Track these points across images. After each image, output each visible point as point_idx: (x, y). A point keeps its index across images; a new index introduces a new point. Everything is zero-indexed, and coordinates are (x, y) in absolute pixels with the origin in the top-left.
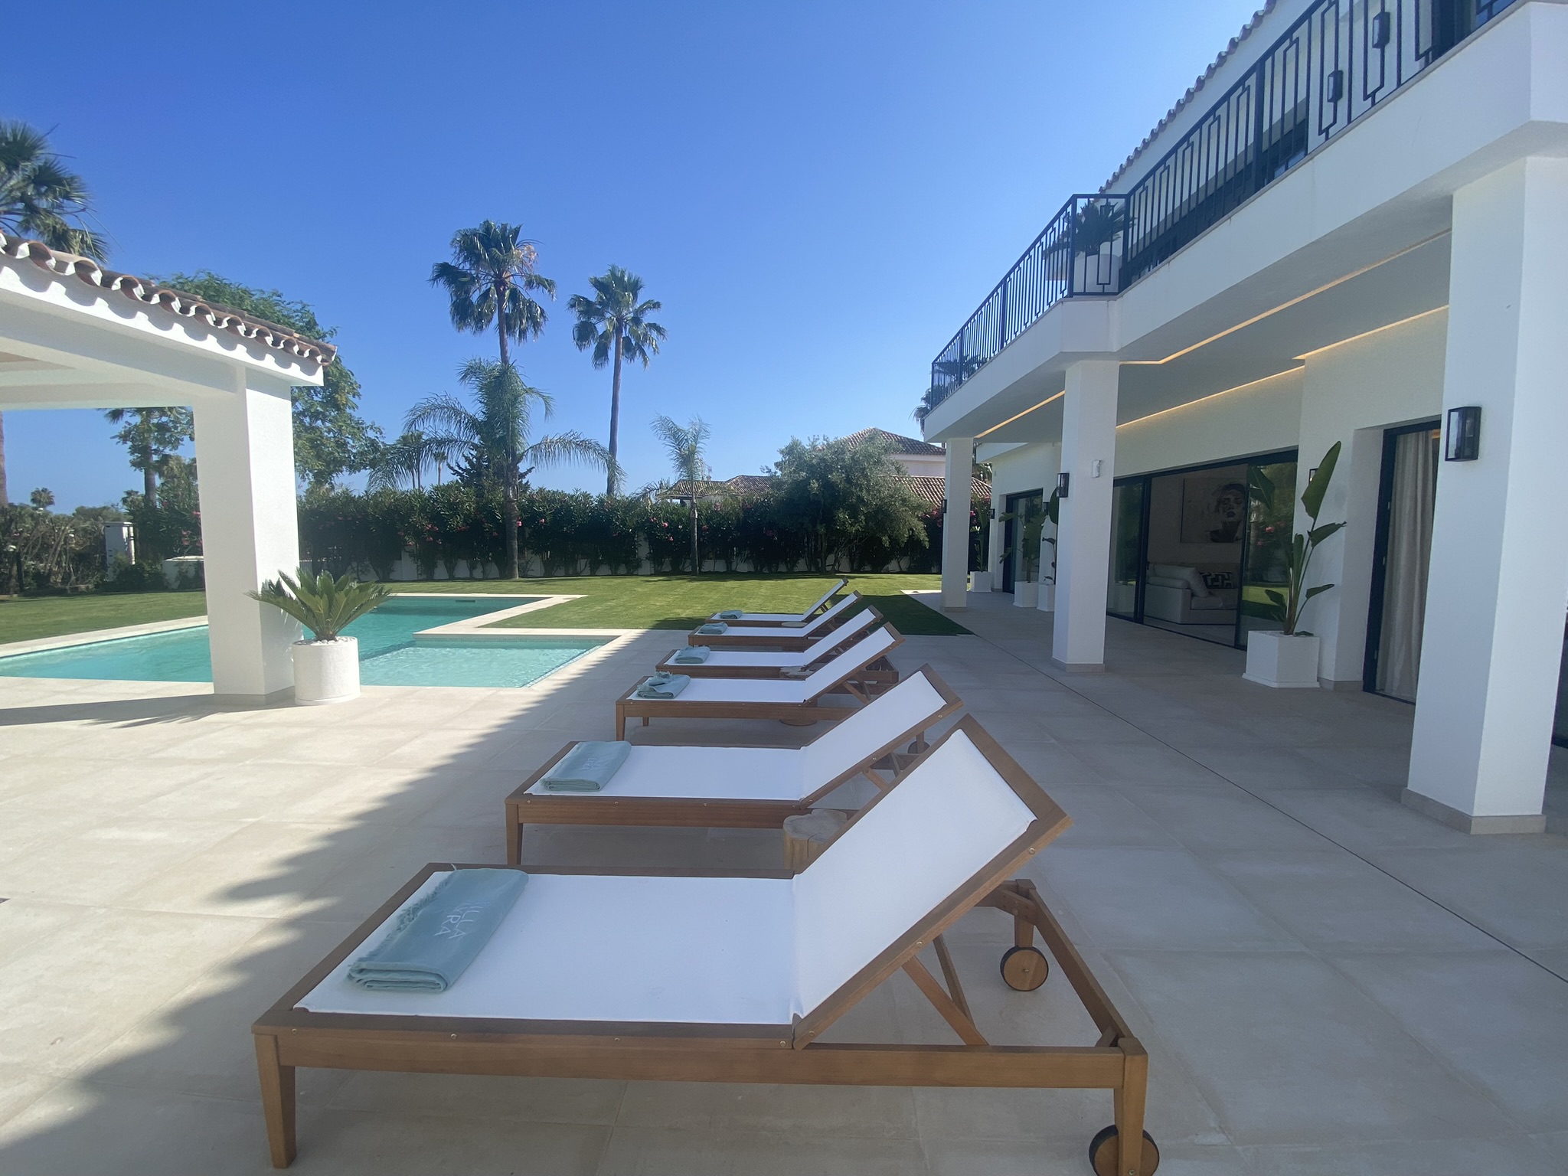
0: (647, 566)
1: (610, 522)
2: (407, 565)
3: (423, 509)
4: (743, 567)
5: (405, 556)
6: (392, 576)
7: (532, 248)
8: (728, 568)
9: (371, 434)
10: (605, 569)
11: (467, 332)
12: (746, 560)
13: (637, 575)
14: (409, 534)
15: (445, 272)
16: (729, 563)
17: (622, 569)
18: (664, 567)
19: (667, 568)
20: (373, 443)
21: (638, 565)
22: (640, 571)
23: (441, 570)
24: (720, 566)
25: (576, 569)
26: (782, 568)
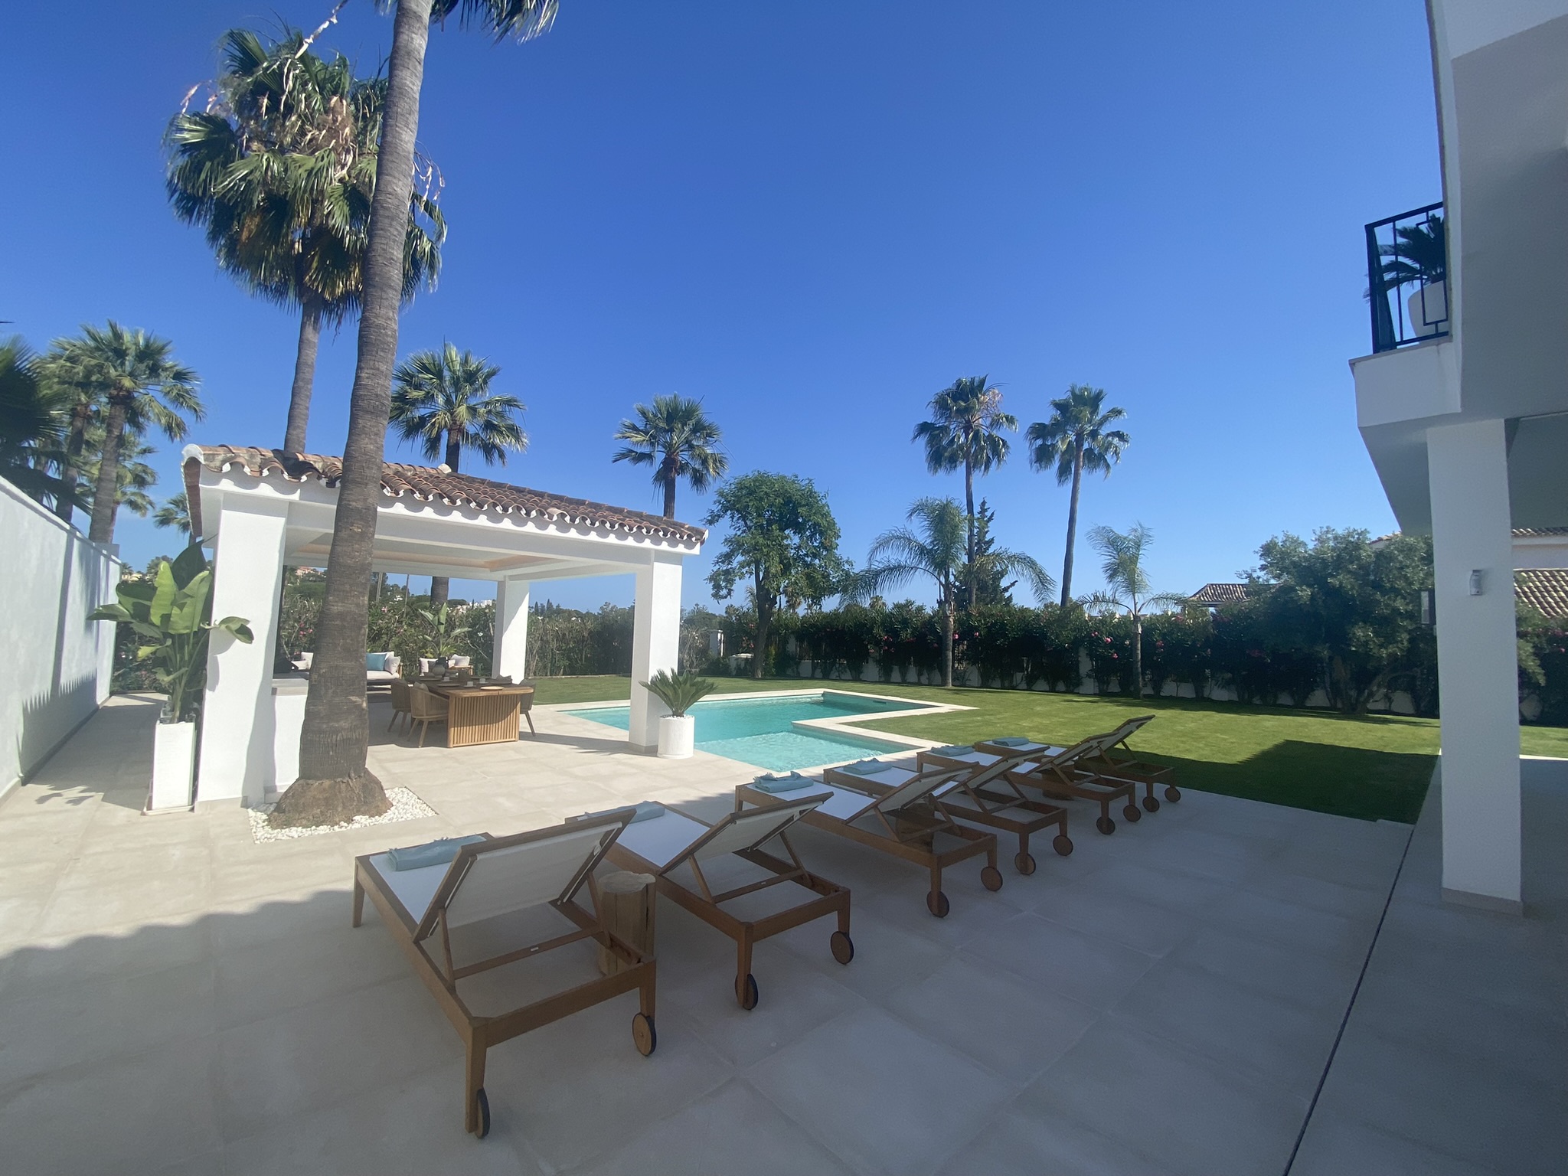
0: (1090, 685)
1: (1044, 636)
2: (871, 669)
3: (883, 623)
4: (1220, 694)
5: (871, 661)
6: (862, 677)
7: (997, 392)
8: (1197, 693)
9: (846, 567)
10: (1042, 684)
11: (941, 473)
12: (1226, 685)
13: (1078, 693)
14: (871, 644)
15: (924, 428)
16: (1199, 690)
17: (1061, 686)
18: (1110, 686)
19: (1114, 687)
20: (847, 574)
21: (1079, 684)
22: (1081, 690)
23: (896, 675)
24: (1187, 691)
25: (1011, 681)
26: (1285, 699)
